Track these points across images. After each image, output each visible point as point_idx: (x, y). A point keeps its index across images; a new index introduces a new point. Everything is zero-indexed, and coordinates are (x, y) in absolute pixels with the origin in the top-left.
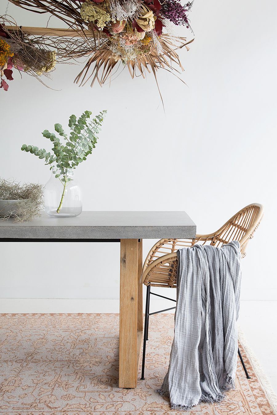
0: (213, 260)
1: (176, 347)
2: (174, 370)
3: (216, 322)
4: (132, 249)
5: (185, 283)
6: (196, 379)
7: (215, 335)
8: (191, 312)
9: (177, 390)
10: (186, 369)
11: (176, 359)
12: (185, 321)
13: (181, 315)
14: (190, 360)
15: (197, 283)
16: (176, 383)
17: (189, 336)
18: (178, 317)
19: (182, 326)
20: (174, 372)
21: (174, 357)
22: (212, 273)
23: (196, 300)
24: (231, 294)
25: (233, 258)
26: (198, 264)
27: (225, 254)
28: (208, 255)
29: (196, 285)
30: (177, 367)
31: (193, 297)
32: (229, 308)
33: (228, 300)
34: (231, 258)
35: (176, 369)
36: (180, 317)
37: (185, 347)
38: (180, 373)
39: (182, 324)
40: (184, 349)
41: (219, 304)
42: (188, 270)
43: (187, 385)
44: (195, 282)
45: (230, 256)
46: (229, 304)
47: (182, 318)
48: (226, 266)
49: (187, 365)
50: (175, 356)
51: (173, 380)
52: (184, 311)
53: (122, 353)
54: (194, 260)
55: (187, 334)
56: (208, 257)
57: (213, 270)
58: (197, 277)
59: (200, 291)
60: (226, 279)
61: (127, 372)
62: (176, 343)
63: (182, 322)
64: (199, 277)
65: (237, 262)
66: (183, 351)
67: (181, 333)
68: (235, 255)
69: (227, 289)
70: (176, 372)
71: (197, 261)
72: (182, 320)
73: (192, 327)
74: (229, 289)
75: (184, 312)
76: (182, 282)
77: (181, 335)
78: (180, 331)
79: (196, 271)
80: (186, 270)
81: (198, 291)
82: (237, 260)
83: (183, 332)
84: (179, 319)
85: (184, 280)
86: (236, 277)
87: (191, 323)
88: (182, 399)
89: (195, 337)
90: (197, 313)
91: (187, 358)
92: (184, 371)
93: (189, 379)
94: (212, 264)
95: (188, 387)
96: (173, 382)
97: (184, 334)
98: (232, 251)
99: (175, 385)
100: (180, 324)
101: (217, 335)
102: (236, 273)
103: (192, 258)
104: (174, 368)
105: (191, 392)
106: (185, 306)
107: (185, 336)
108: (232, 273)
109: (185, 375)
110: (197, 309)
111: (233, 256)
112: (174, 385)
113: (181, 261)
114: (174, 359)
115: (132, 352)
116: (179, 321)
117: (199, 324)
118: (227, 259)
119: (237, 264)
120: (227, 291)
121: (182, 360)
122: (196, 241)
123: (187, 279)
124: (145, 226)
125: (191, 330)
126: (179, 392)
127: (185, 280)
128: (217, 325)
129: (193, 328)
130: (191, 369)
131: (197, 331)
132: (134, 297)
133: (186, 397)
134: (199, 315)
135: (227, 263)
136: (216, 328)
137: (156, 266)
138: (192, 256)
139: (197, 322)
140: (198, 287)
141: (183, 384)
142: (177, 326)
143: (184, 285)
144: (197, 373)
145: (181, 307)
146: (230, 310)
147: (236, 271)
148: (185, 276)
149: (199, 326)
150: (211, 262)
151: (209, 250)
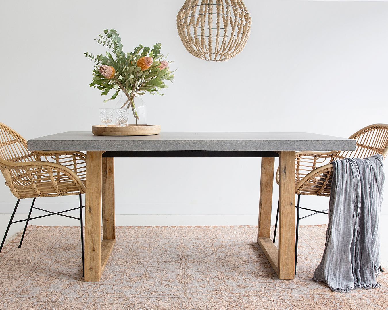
0: (364, 171)
1: (332, 243)
2: (330, 263)
3: (365, 224)
4: (291, 161)
5: (341, 190)
6: (350, 269)
7: (365, 235)
8: (344, 214)
9: (332, 279)
10: (340, 261)
11: (332, 253)
12: (340, 222)
13: (337, 217)
14: (343, 254)
15: (350, 190)
16: (331, 273)
17: (342, 235)
18: (334, 219)
19: (337, 226)
20: (329, 264)
21: (330, 252)
22: (363, 182)
23: (349, 205)
24: (377, 200)
25: (379, 169)
26: (351, 174)
27: (373, 166)
28: (359, 167)
29: (350, 192)
30: (332, 260)
31: (346, 202)
32: (376, 211)
33: (375, 205)
34: (378, 169)
35: (332, 262)
36: (336, 219)
37: (339, 244)
38: (334, 265)
39: (337, 225)
40: (338, 245)
41: (368, 208)
42: (343, 179)
43: (341, 275)
44: (348, 189)
45: (377, 168)
46: (376, 208)
47: (338, 220)
48: (373, 176)
49: (341, 259)
50: (332, 251)
51: (329, 271)
52: (340, 213)
53: (283, 250)
54: (348, 170)
55: (341, 233)
56: (359, 169)
57: (364, 179)
58: (351, 185)
59: (352, 197)
60: (373, 187)
61: (287, 266)
62: (333, 240)
63: (337, 223)
64: (353, 185)
65: (383, 173)
66: (338, 247)
67: (336, 232)
68: (381, 167)
69: (374, 196)
70: (331, 265)
71: (350, 172)
72: (337, 221)
73: (345, 227)
74: (375, 195)
75: (340, 215)
76: (338, 189)
77: (336, 234)
78: (335, 230)
79: (350, 180)
80: (342, 179)
81: (351, 197)
82: (383, 171)
83: (338, 231)
84: (335, 220)
85: (339, 188)
86: (381, 185)
87: (345, 224)
88: (338, 285)
89: (348, 236)
90: (350, 216)
91: (340, 253)
92: (339, 264)
93: (343, 270)
94: (363, 174)
95: (342, 276)
96: (329, 272)
97: (339, 233)
98: (379, 163)
99: (331, 275)
100: (336, 225)
101: (366, 234)
102: (382, 182)
103: (346, 169)
104: (330, 261)
105: (345, 280)
106: (341, 210)
107: (340, 235)
108: (378, 182)
109: (340, 266)
110: (350, 212)
111: (379, 168)
112: (329, 275)
113: (337, 171)
114: (330, 254)
115: (292, 250)
116: (335, 222)
117: (351, 224)
118: (375, 170)
119: (383, 175)
120: (374, 197)
121: (337, 254)
122: (317, 158)
123: (342, 187)
124: (314, 141)
125: (344, 230)
126: (335, 280)
127: (341, 187)
128: (366, 226)
129: (347, 228)
130: (345, 261)
131: (350, 230)
132: (293, 203)
133: (342, 284)
134: (352, 217)
135: (374, 174)
136: (365, 229)
137: (313, 176)
138: (347, 167)
139: (349, 223)
140: (351, 193)
141: (338, 274)
142: (333, 226)
143: (340, 192)
144: (351, 264)
145: (337, 211)
146: (377, 212)
147: (382, 181)
148: (341, 184)
149: (351, 226)
150: (362, 173)
151: (360, 162)
